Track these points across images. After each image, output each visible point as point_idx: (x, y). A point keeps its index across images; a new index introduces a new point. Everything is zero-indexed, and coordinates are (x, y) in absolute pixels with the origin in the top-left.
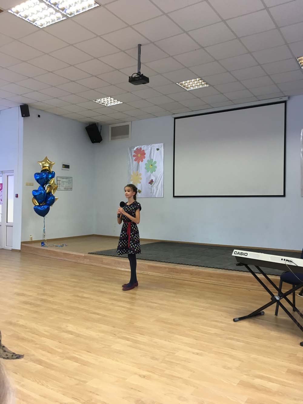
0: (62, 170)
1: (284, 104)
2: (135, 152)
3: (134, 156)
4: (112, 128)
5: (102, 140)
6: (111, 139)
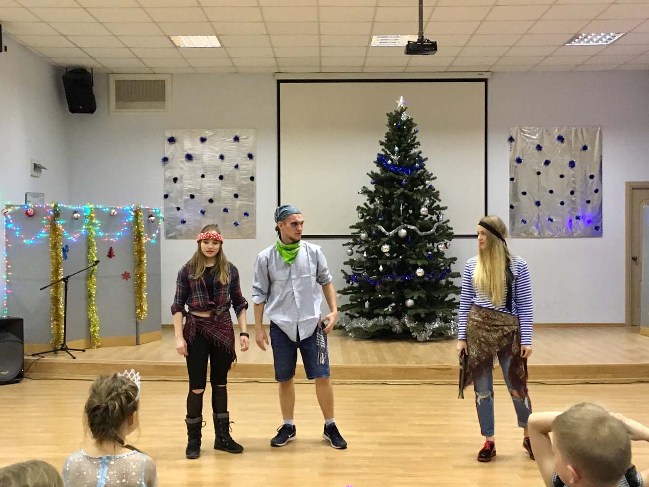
0: (32, 176)
1: (484, 83)
4: (118, 83)
5: (95, 107)
6: (117, 108)
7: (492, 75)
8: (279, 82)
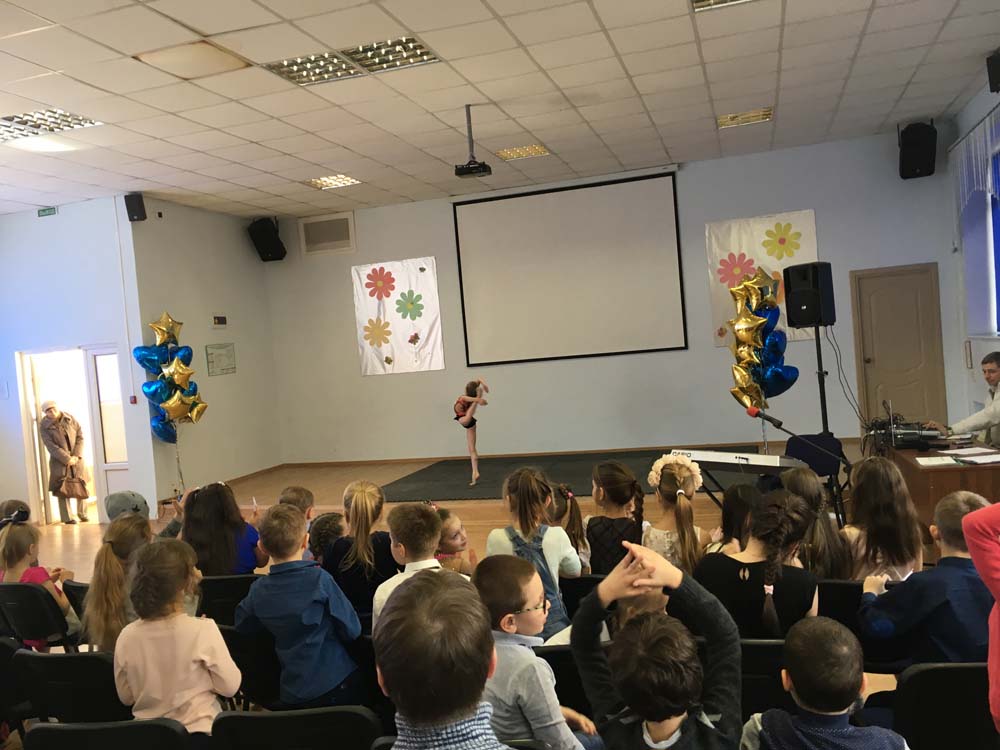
1: (670, 177)
2: (369, 276)
3: (368, 285)
4: (307, 226)
5: (285, 253)
6: (308, 251)
7: (680, 166)
8: (455, 205)
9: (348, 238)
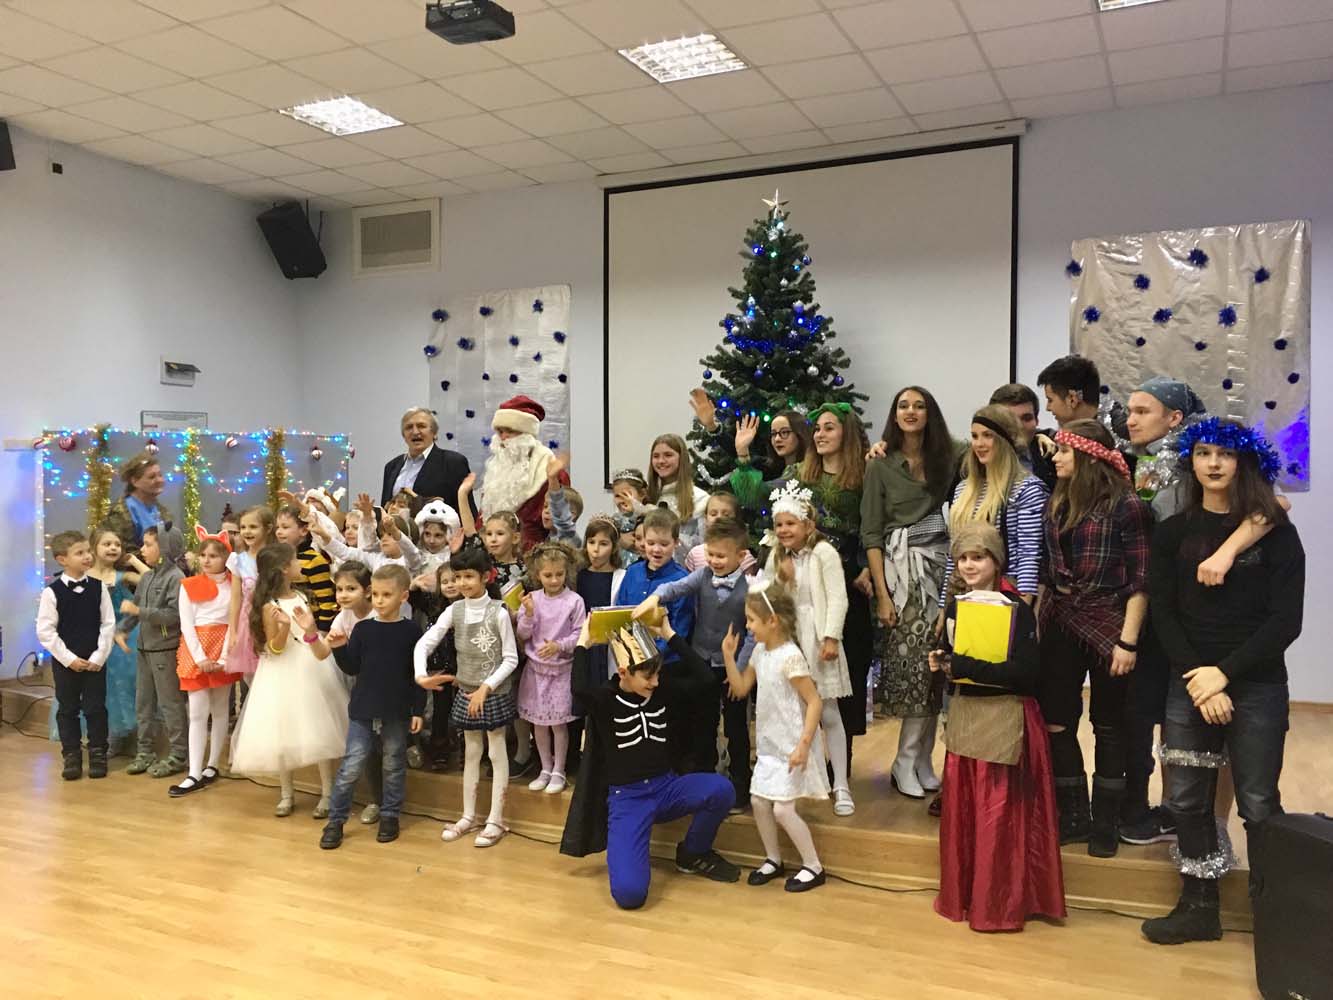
0: (162, 383)
1: (1011, 146)
4: (364, 221)
5: (324, 267)
6: (363, 266)
7: (1029, 126)
8: (608, 192)
9: (427, 244)
